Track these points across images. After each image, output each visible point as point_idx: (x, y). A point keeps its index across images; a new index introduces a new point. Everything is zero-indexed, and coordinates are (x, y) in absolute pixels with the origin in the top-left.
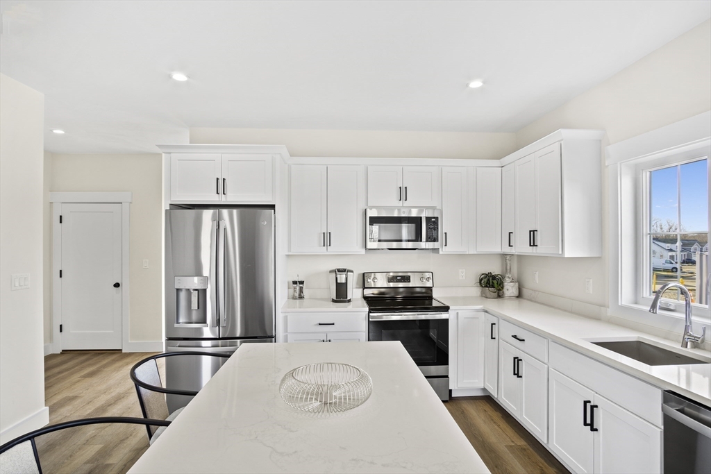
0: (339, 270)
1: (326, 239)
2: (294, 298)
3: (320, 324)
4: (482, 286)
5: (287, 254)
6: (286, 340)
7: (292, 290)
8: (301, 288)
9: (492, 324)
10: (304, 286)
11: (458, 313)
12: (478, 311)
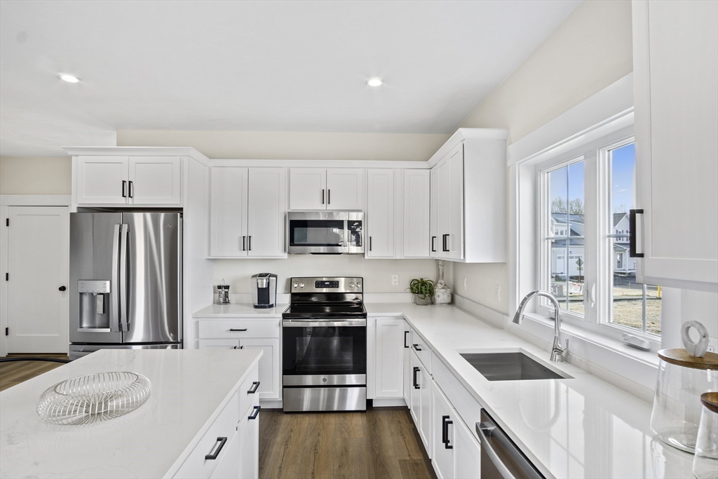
0: (261, 275)
1: (246, 243)
2: (219, 303)
3: (231, 330)
4: (413, 292)
5: (208, 258)
6: (197, 347)
7: (217, 295)
8: (226, 293)
9: (406, 332)
10: (230, 291)
11: (376, 320)
12: (397, 318)
